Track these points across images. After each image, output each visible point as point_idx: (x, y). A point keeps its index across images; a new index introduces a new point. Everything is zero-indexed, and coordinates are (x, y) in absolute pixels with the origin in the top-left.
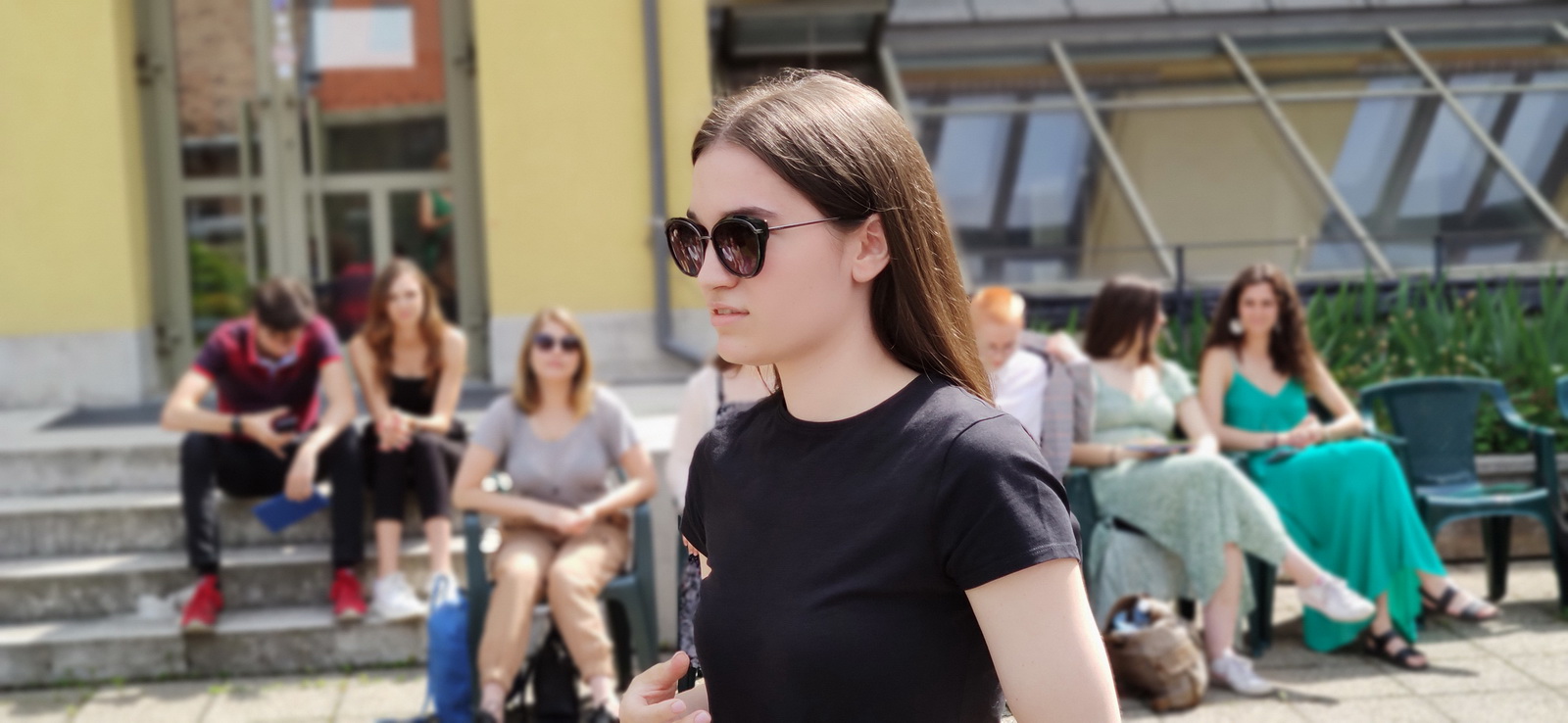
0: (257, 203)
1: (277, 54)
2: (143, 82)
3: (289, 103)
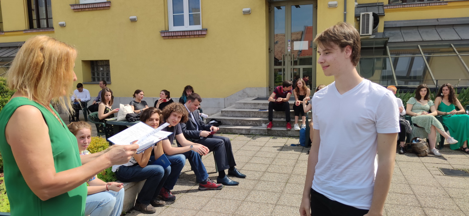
1: (288, 48)
2: (270, 52)
3: (289, 55)
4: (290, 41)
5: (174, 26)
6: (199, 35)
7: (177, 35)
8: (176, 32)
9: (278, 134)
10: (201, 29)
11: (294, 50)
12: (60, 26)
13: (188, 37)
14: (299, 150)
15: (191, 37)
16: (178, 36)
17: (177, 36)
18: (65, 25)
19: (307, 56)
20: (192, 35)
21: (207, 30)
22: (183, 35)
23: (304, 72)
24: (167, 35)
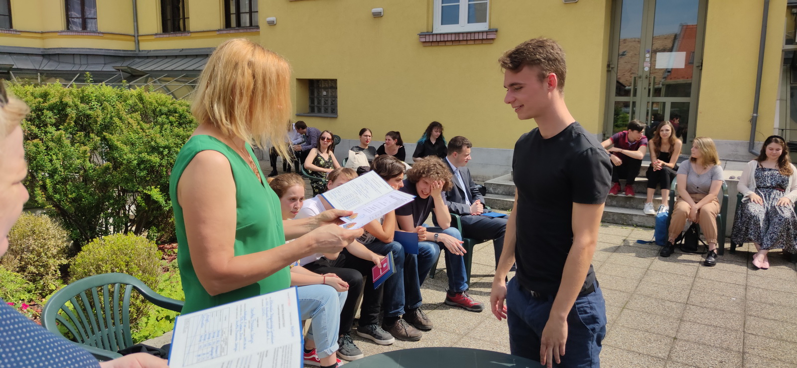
0: (634, 103)
1: (645, 64)
2: (608, 71)
3: (646, 78)
4: (649, 52)
5: (442, 24)
6: (483, 40)
7: (446, 39)
8: (444, 34)
9: (613, 219)
10: (487, 29)
11: (656, 67)
12: (269, 23)
13: (465, 43)
14: (653, 251)
15: (469, 42)
16: (448, 41)
17: (445, 41)
18: (275, 22)
19: (681, 81)
20: (471, 40)
21: (496, 31)
22: (455, 41)
23: (674, 109)
24: (430, 40)
